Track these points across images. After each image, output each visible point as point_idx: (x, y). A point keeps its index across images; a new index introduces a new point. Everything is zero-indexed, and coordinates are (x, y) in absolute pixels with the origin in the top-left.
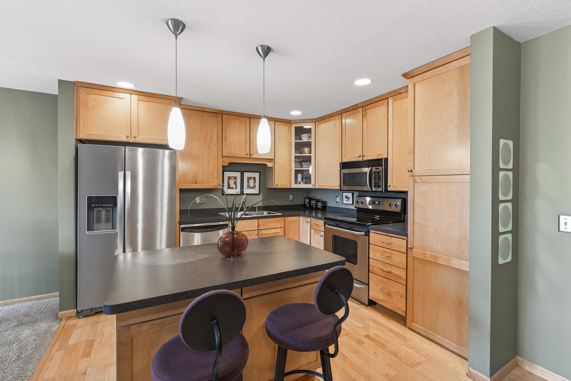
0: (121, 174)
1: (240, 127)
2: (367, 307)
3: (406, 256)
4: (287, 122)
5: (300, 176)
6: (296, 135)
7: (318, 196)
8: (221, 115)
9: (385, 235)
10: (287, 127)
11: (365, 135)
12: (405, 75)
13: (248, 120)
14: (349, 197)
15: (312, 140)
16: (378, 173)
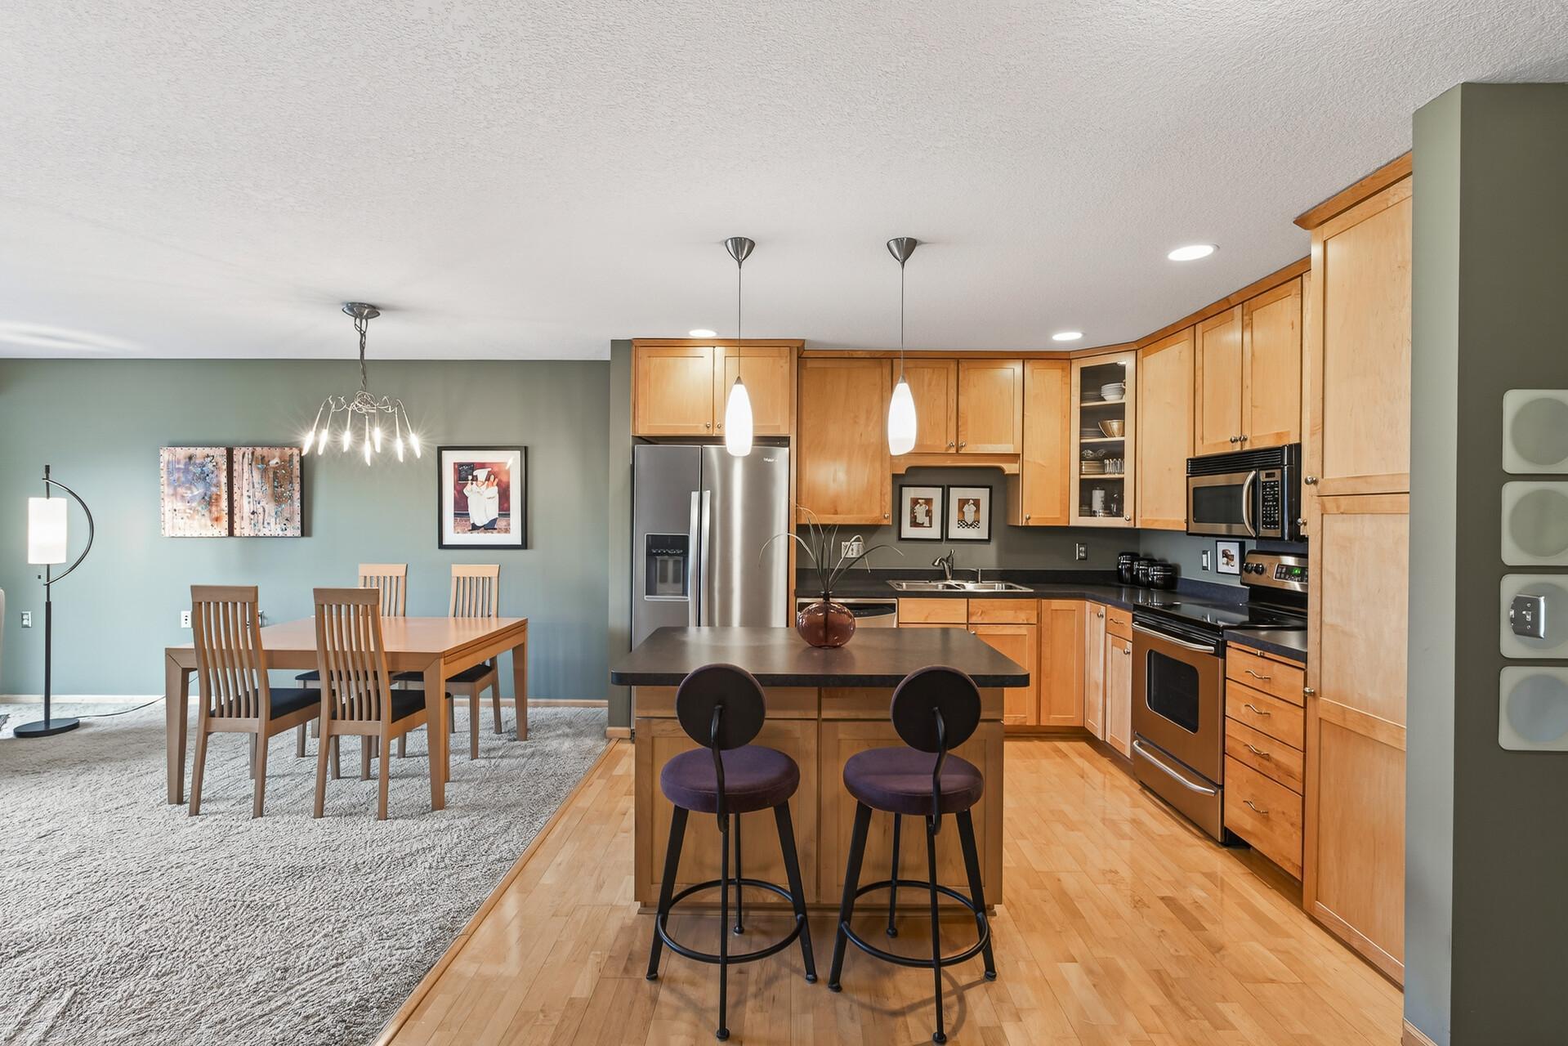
0: (695, 495)
1: (934, 383)
2: (1217, 848)
3: (1302, 714)
4: (1060, 358)
5: (1098, 496)
6: (1084, 388)
7: (1160, 551)
8: (890, 360)
9: (1256, 655)
10: (1060, 371)
11: (1247, 381)
12: (1302, 221)
13: (953, 366)
14: (1232, 553)
15: (1128, 400)
16: (1272, 487)
